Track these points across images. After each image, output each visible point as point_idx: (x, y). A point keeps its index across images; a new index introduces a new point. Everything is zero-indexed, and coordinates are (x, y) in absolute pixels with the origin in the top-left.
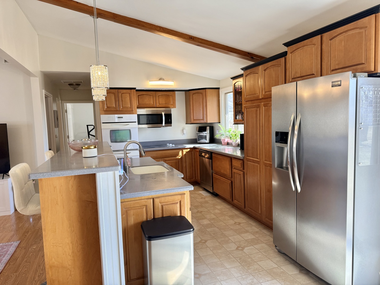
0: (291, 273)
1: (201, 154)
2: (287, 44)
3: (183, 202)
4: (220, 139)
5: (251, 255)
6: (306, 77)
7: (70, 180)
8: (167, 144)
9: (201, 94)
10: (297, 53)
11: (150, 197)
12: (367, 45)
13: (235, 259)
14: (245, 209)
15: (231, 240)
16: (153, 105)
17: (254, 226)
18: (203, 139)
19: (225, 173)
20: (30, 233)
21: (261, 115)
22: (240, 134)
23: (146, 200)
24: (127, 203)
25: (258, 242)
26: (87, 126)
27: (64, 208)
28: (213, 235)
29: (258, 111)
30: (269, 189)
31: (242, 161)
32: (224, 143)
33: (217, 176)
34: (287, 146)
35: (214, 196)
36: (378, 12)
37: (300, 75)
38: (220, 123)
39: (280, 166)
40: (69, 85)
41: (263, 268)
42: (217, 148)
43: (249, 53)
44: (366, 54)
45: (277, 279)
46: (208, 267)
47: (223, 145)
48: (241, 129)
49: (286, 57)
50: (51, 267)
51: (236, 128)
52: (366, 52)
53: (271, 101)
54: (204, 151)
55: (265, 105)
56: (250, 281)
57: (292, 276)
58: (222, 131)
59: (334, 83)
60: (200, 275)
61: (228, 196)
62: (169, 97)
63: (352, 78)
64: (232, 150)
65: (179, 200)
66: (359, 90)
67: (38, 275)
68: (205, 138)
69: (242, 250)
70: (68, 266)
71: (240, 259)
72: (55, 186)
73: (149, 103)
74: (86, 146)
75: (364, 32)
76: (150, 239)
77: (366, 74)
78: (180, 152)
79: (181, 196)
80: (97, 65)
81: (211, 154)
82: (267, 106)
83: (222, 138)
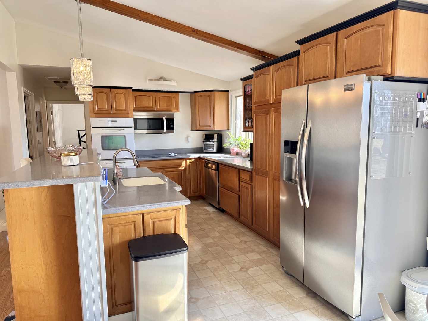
0: (296, 297)
1: (206, 165)
2: (300, 42)
3: (178, 218)
4: (229, 148)
5: (255, 276)
6: (319, 80)
7: (42, 192)
8: (169, 153)
9: (208, 97)
10: (310, 52)
11: (140, 212)
12: (384, 46)
13: (237, 281)
14: (253, 227)
15: (235, 260)
16: (153, 108)
17: (262, 245)
18: (209, 149)
19: (232, 186)
20: (4, 253)
21: (271, 122)
22: (250, 143)
23: (135, 216)
24: (111, 219)
25: (264, 263)
26: (78, 131)
27: (35, 224)
28: (215, 255)
29: (268, 118)
30: (278, 204)
31: (250, 173)
32: (233, 152)
33: (224, 190)
34: (296, 157)
35: (221, 212)
36: (396, 8)
37: (313, 77)
38: (229, 130)
39: (289, 178)
40: (55, 82)
41: (267, 291)
42: (224, 158)
43: (260, 51)
44: (383, 55)
45: (281, 303)
46: (207, 291)
47: (231, 155)
48: (250, 137)
49: (298, 56)
50: (20, 292)
51: (246, 136)
52: (383, 53)
53: (281, 107)
54: (211, 162)
55: (275, 111)
56: (252, 305)
57: (298, 299)
58: (231, 140)
59: (347, 87)
60: (197, 299)
61: (234, 212)
62: (171, 99)
63: (366, 82)
64: (241, 160)
65: (173, 215)
66: (374, 95)
67: (11, 301)
68: (212, 146)
69: (246, 271)
70: (41, 290)
71: (243, 281)
72: (24, 199)
73: (147, 106)
74: (66, 153)
75: (382, 30)
76: (137, 259)
77: (382, 78)
78: (183, 163)
79: (176, 212)
80: (78, 58)
81: (218, 164)
82: (277, 112)
83: (231, 147)
